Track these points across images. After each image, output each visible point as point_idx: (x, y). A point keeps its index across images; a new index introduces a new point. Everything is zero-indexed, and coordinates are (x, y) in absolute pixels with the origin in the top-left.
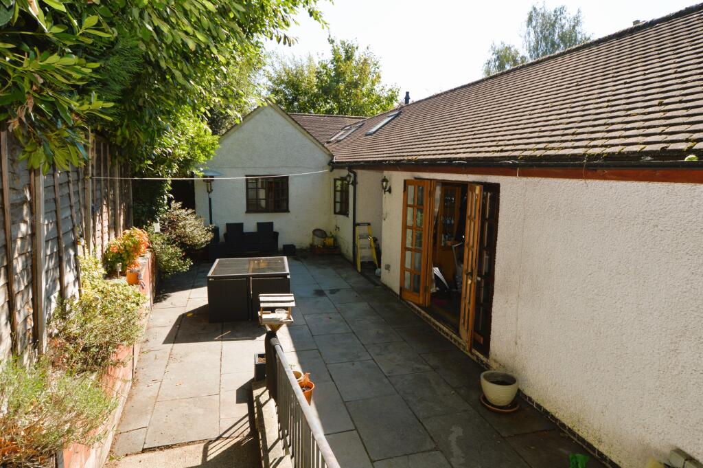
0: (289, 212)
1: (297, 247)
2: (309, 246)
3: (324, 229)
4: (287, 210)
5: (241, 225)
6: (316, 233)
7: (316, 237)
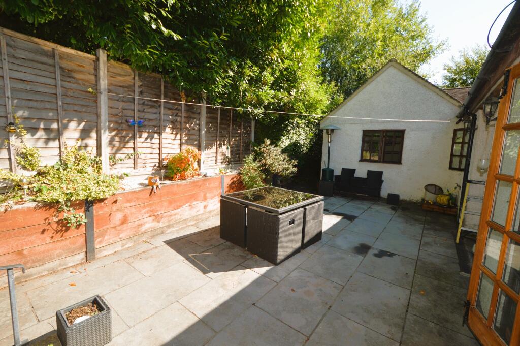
0: (401, 164)
1: (401, 198)
2: (420, 200)
3: (441, 186)
4: (399, 162)
5: (353, 171)
6: (429, 188)
7: (428, 193)
